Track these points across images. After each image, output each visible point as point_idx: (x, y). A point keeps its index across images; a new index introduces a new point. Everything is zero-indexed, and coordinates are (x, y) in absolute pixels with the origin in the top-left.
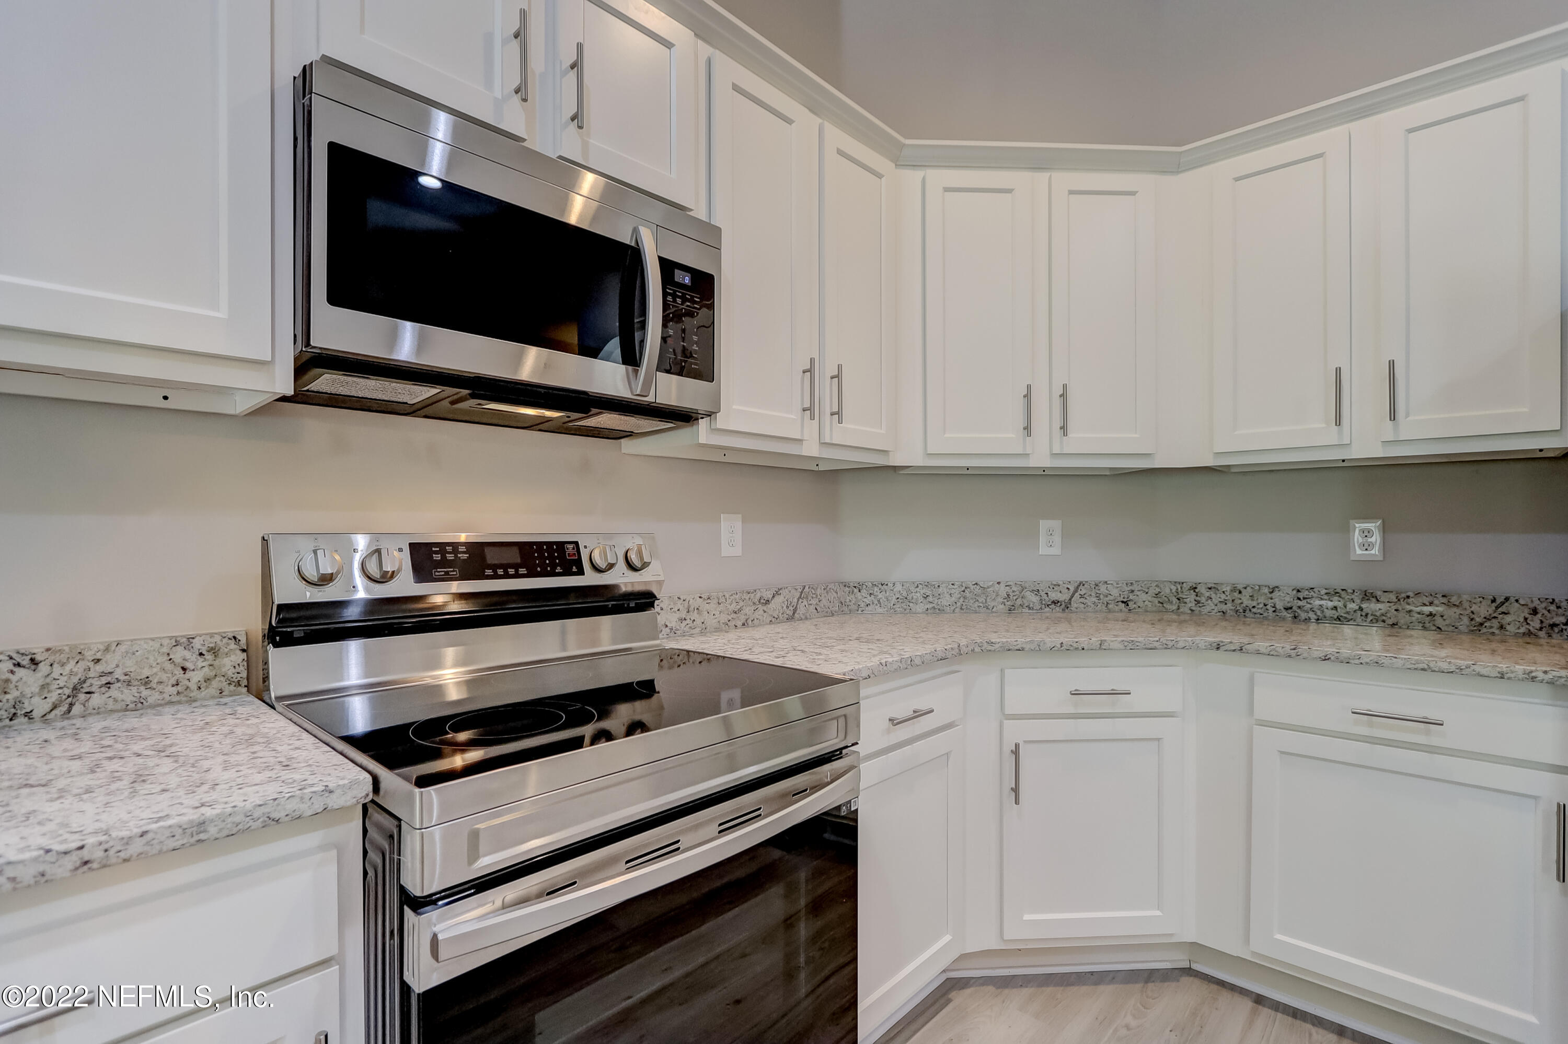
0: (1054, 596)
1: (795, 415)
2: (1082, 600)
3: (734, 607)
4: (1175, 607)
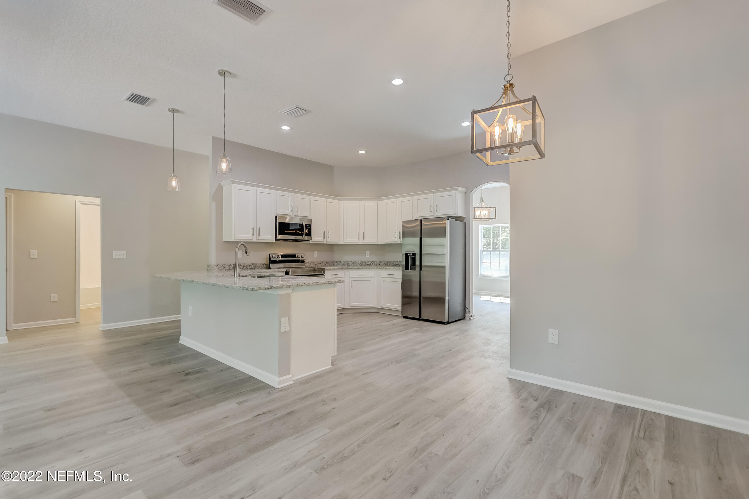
0: (368, 263)
1: (322, 238)
2: (372, 264)
3: (316, 264)
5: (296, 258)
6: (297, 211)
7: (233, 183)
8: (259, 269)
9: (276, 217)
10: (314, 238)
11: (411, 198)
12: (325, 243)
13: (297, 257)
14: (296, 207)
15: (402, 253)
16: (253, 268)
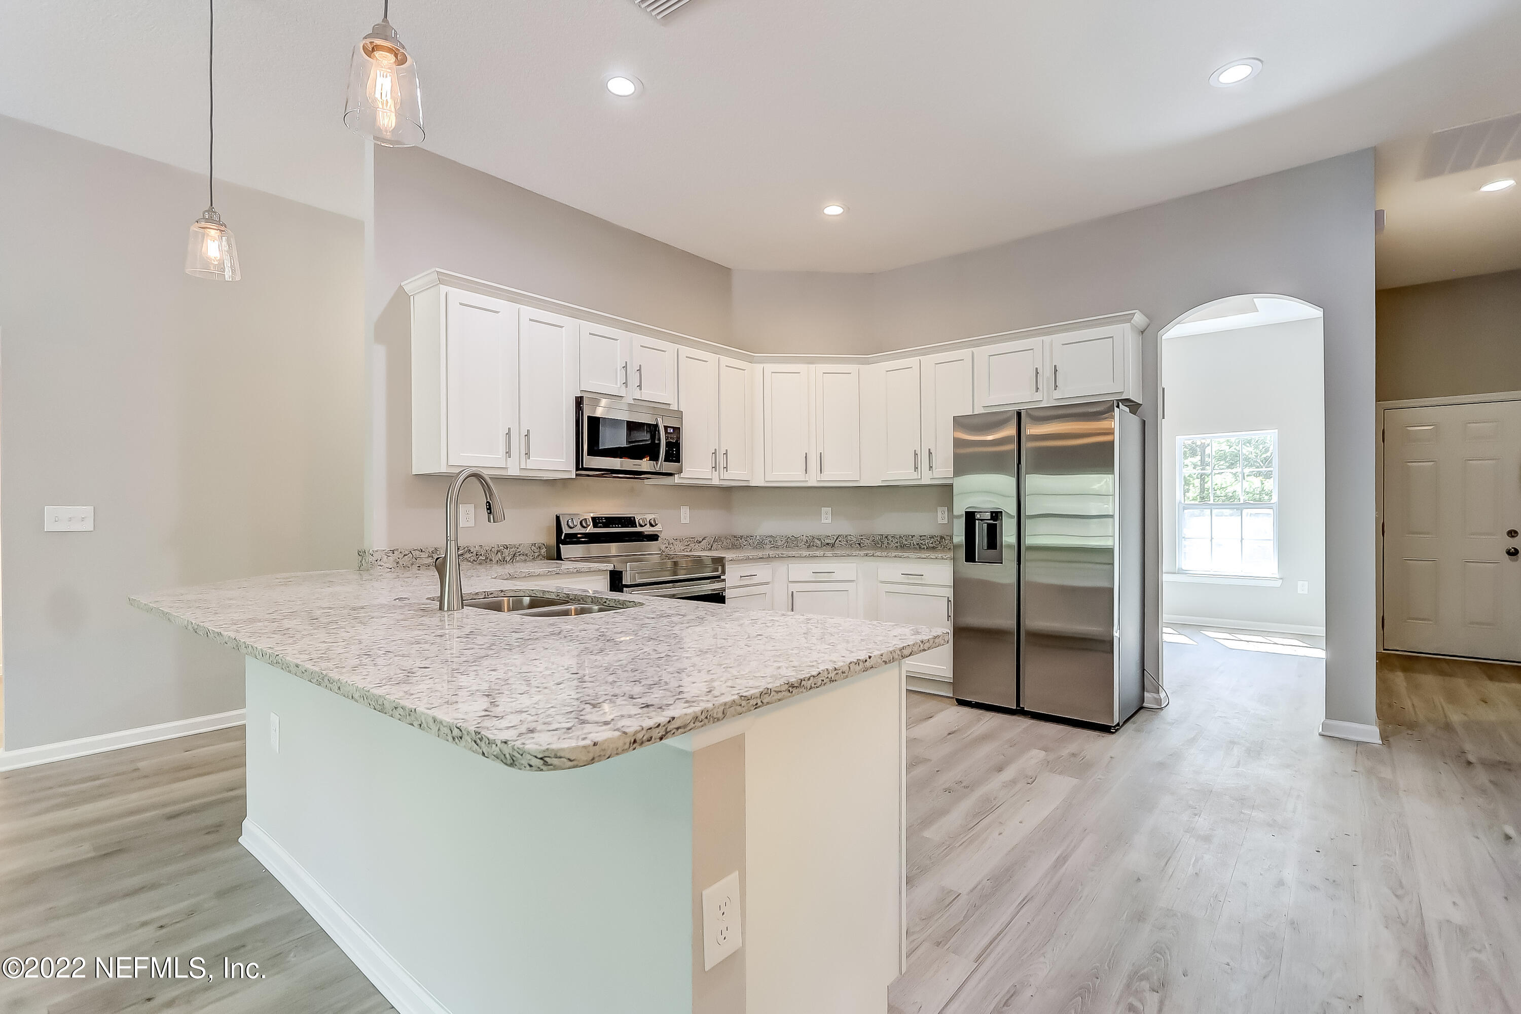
0: (828, 541)
1: (709, 469)
2: (840, 543)
3: (686, 544)
4: (880, 546)
5: (636, 527)
6: (640, 386)
7: (441, 282)
8: (526, 560)
9: (579, 402)
10: (687, 469)
11: (965, 353)
12: (716, 482)
13: (639, 523)
14: (638, 373)
15: (956, 513)
16: (508, 559)
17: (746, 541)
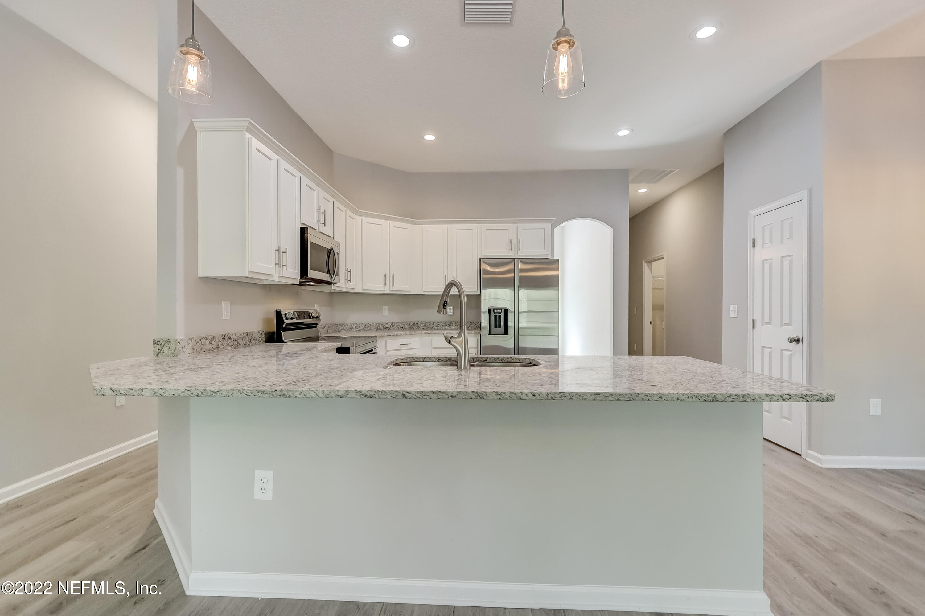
6: (324, 224)
9: (304, 231)
15: (482, 310)
16: (248, 343)
17: (342, 327)
